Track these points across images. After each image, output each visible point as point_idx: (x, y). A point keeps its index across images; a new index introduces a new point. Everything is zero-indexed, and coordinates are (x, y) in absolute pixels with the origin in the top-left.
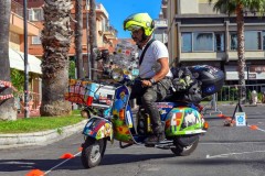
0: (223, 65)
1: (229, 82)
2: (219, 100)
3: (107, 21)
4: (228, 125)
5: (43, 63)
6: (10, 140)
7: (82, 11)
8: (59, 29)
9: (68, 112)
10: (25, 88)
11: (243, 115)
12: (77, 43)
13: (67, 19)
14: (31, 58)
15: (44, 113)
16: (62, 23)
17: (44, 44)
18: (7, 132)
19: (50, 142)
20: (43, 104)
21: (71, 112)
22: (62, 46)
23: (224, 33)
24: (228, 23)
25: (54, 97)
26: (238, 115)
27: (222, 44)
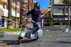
0: (64, 16)
2: (62, 25)
4: (64, 31)
5: (20, 15)
8: (24, 7)
10: (16, 21)
11: (68, 29)
13: (26, 5)
15: (20, 27)
17: (20, 11)
20: (20, 25)
22: (24, 11)
23: (65, 9)
24: (66, 6)
25: (22, 23)
26: (66, 29)
27: (64, 11)
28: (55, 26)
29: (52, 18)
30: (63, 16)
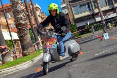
1: (98, 22)
2: (95, 30)
3: (40, 10)
4: (102, 40)
5: (18, 34)
6: (13, 69)
7: (29, 9)
8: (21, 18)
9: (34, 52)
10: (14, 47)
11: (107, 34)
12: (30, 22)
13: (23, 13)
14: (13, 34)
15: (24, 55)
16: (21, 15)
17: (16, 27)
18: (10, 66)
19: (30, 66)
20: (23, 51)
21: (35, 52)
22: (24, 25)
23: (90, 2)
25: (26, 47)
26: (104, 35)
27: (91, 7)
28: (83, 36)
29: (74, 24)
30: (91, 16)
